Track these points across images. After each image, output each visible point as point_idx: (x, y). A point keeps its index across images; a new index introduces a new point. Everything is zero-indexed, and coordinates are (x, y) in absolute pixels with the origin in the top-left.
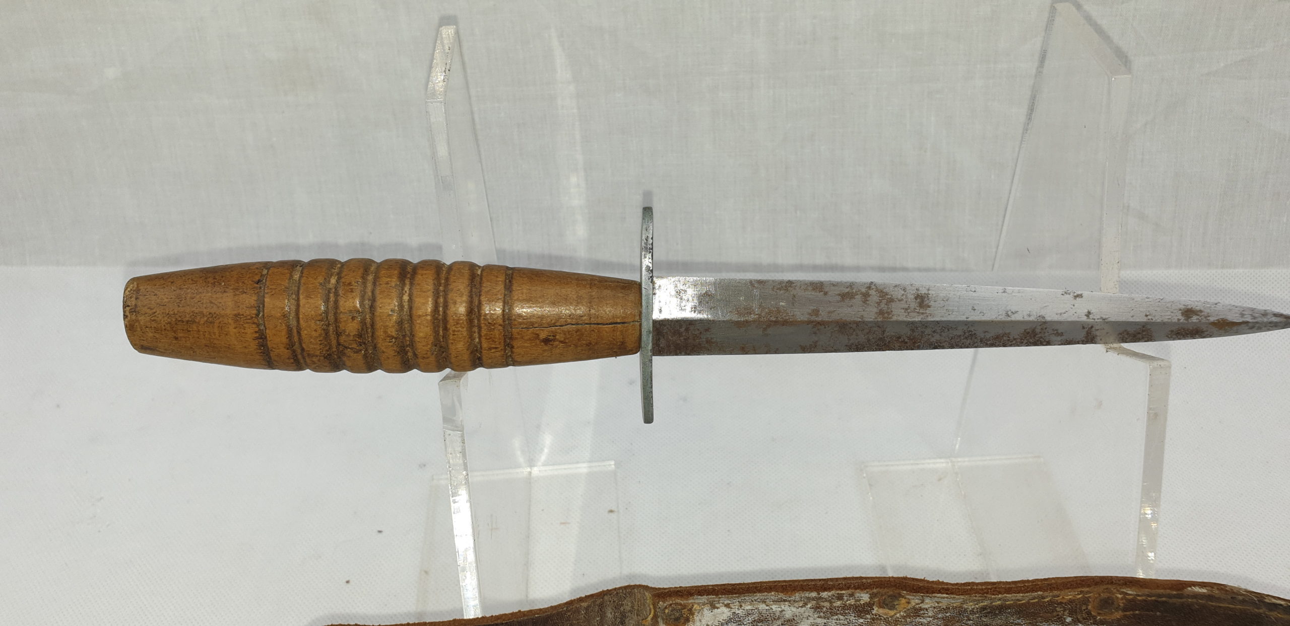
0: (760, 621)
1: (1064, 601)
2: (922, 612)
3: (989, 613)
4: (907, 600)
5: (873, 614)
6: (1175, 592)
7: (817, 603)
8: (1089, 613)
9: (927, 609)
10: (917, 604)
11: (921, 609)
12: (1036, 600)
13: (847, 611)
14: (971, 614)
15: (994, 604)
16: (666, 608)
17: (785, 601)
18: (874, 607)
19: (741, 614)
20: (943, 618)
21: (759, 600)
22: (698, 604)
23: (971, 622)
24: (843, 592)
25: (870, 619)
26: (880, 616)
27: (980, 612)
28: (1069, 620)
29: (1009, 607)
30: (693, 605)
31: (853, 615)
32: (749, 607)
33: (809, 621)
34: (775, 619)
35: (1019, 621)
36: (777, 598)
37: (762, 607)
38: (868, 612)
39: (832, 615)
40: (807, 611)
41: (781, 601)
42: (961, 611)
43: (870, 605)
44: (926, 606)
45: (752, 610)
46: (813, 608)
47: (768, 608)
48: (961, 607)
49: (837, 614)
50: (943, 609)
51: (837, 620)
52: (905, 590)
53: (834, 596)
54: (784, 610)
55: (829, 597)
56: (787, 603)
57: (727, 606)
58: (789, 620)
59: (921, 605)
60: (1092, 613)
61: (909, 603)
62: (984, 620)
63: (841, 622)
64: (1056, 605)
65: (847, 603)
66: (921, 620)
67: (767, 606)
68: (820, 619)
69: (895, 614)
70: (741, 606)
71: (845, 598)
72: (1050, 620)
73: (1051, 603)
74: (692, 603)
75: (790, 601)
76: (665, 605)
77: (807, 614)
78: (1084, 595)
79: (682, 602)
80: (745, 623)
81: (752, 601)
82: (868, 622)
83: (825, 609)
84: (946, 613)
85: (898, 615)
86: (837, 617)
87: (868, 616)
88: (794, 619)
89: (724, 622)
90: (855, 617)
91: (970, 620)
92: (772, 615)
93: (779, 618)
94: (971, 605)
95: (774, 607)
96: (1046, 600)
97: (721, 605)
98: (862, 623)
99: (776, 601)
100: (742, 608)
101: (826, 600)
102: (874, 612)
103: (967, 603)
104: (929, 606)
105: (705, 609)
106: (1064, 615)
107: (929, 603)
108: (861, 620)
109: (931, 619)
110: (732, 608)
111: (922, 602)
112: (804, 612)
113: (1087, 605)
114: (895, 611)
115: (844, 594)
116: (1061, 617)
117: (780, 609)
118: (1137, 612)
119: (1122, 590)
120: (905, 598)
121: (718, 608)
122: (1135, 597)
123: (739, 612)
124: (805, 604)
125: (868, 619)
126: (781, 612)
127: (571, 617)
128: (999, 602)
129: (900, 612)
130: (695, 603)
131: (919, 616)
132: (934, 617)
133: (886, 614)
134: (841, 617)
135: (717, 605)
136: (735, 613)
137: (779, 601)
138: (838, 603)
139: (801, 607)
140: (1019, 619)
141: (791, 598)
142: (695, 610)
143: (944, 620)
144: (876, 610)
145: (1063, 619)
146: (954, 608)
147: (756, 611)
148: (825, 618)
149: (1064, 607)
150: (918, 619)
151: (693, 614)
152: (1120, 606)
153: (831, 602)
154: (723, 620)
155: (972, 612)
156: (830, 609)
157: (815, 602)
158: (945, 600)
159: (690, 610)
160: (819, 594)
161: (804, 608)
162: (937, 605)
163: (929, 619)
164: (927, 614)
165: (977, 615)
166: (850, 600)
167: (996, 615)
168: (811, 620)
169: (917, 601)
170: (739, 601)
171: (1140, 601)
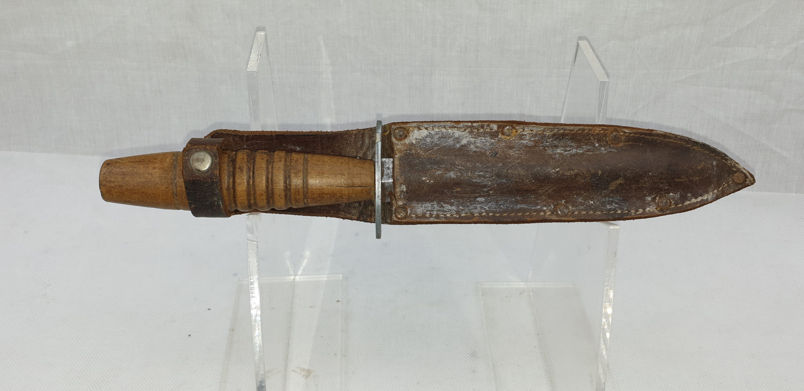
0: (442, 138)
1: (595, 134)
2: (523, 137)
3: (557, 138)
4: (516, 130)
5: (499, 138)
6: (648, 132)
7: (471, 130)
8: (607, 142)
9: (526, 135)
10: (521, 132)
11: (523, 135)
12: (581, 131)
13: (486, 135)
14: (548, 138)
15: (559, 132)
16: (395, 129)
17: (455, 127)
18: (499, 134)
19: (433, 134)
20: (534, 141)
21: (442, 126)
22: (412, 127)
23: (548, 143)
24: (484, 123)
25: (497, 140)
26: (502, 139)
27: (553, 137)
28: (597, 145)
29: (567, 135)
30: (409, 128)
31: (489, 137)
32: (437, 130)
33: (467, 139)
34: (450, 137)
35: (572, 144)
36: (451, 125)
37: (444, 130)
38: (497, 136)
39: (478, 137)
40: (466, 134)
41: (453, 128)
42: (543, 136)
43: (497, 132)
44: (525, 133)
45: (439, 131)
46: (469, 132)
47: (446, 131)
48: (543, 134)
49: (481, 136)
50: (534, 135)
51: (481, 140)
52: (515, 124)
53: (480, 125)
54: (454, 133)
55: (477, 126)
56: (456, 129)
57: (426, 129)
58: (457, 138)
59: (523, 133)
60: (609, 142)
61: (517, 132)
62: (555, 142)
63: (483, 141)
64: (590, 136)
65: (486, 130)
66: (522, 142)
67: (446, 130)
68: (472, 139)
69: (510, 139)
70: (433, 129)
71: (485, 127)
72: (588, 144)
73: (588, 134)
74: (408, 127)
75: (457, 128)
76: (395, 127)
77: (466, 135)
78: (604, 132)
79: (404, 126)
80: (435, 138)
81: (439, 127)
82: (496, 142)
83: (475, 133)
84: (536, 138)
85: (511, 139)
86: (480, 138)
87: (496, 139)
88: (459, 138)
89: (424, 137)
90: (490, 138)
91: (547, 142)
92: (448, 135)
93: (452, 137)
94: (548, 132)
95: (449, 130)
96: (585, 132)
97: (423, 128)
98: (493, 142)
99: (451, 127)
100: (434, 130)
101: (476, 128)
102: (499, 137)
103: (546, 131)
104: (527, 133)
105: (415, 130)
106: (594, 142)
107: (527, 131)
108: (493, 141)
109: (528, 141)
110: (429, 130)
111: (523, 131)
112: (465, 134)
113: (606, 138)
114: (510, 137)
115: (484, 124)
116: (593, 143)
117: (452, 132)
118: (630, 143)
119: (623, 130)
120: (515, 129)
121: (421, 130)
122: (629, 134)
123: (432, 132)
124: (465, 130)
125: (496, 140)
126: (453, 133)
127: (347, 138)
128: (562, 131)
129: (512, 138)
130: (410, 126)
131: (522, 139)
132: (530, 140)
133: (505, 139)
134: (483, 138)
135: (421, 128)
136: (430, 132)
137: (452, 128)
138: (482, 130)
139: (463, 131)
140: (572, 143)
141: (458, 126)
142: (410, 131)
143: (534, 142)
144: (500, 136)
145: (594, 144)
146: (539, 134)
147: (441, 132)
148: (475, 138)
149: (594, 138)
150: (522, 141)
151: (408, 133)
152: (622, 140)
153: (478, 130)
154: (424, 136)
155: (549, 138)
156: (478, 133)
157: (470, 129)
158: (536, 129)
159: (408, 130)
160: (472, 124)
161: (464, 132)
162: (531, 132)
163: (527, 141)
164: (526, 138)
165: (551, 140)
166: (487, 129)
167: (560, 140)
168: (468, 139)
169: (521, 130)
170: (432, 126)
171: (631, 136)
